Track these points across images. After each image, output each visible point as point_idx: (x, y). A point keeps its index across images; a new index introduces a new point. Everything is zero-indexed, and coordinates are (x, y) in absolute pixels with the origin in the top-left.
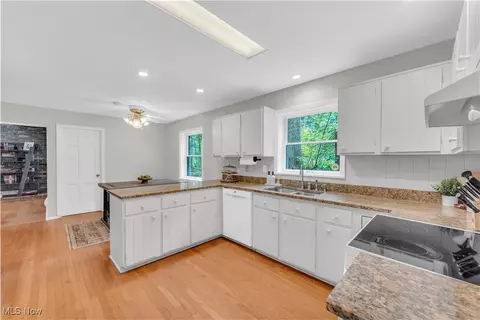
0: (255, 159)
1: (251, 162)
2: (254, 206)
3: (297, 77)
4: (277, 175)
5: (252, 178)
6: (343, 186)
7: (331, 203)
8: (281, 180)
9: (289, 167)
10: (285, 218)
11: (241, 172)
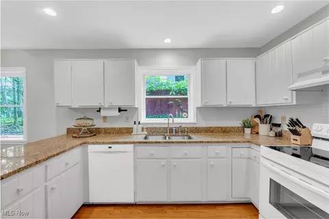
0: (120, 110)
1: (116, 113)
2: (135, 158)
3: (168, 41)
4: (143, 124)
5: (114, 129)
6: (196, 128)
7: (214, 142)
8: (147, 128)
9: (148, 116)
10: (175, 162)
11: (99, 124)
